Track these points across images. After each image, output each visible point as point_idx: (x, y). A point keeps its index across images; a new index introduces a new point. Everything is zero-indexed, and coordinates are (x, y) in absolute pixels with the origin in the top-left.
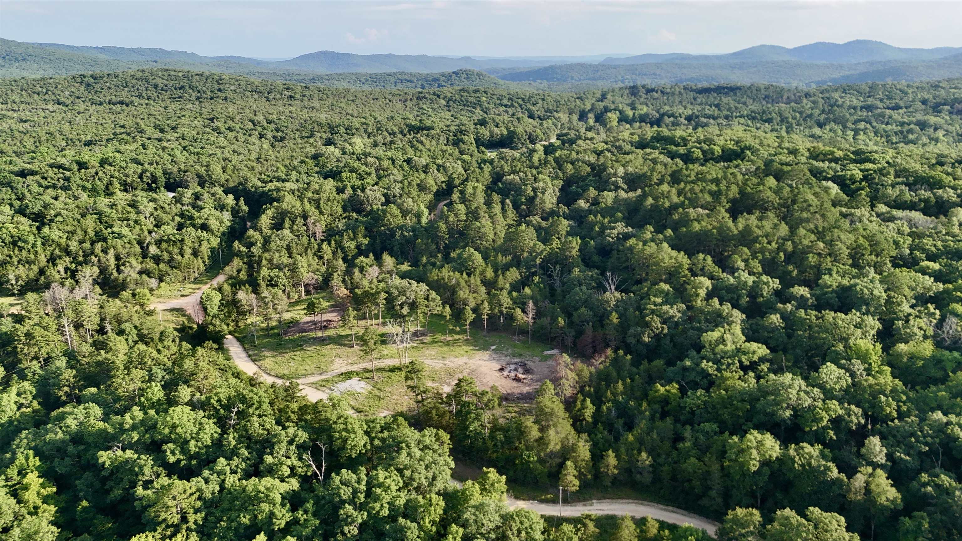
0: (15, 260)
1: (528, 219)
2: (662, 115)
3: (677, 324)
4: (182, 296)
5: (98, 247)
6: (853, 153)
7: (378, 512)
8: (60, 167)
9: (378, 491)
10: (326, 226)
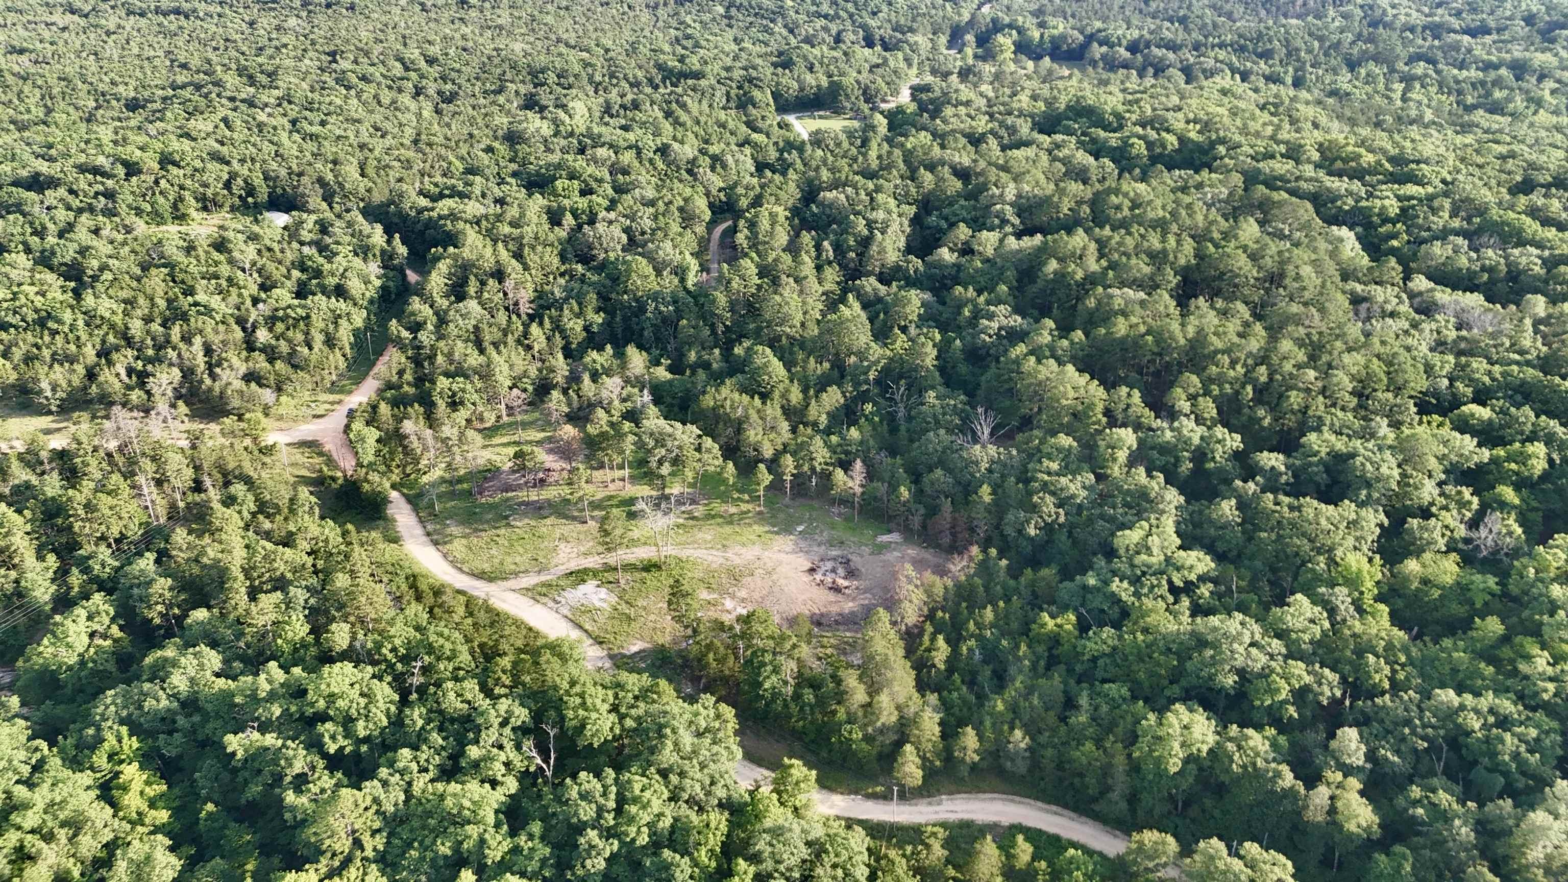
0: (46, 353)
1: (858, 282)
2: (1090, 38)
3: (1080, 507)
4: (315, 416)
5: (176, 332)
6: (1391, 160)
7: (633, 840)
8: (96, 171)
9: (633, 809)
10: (536, 291)
